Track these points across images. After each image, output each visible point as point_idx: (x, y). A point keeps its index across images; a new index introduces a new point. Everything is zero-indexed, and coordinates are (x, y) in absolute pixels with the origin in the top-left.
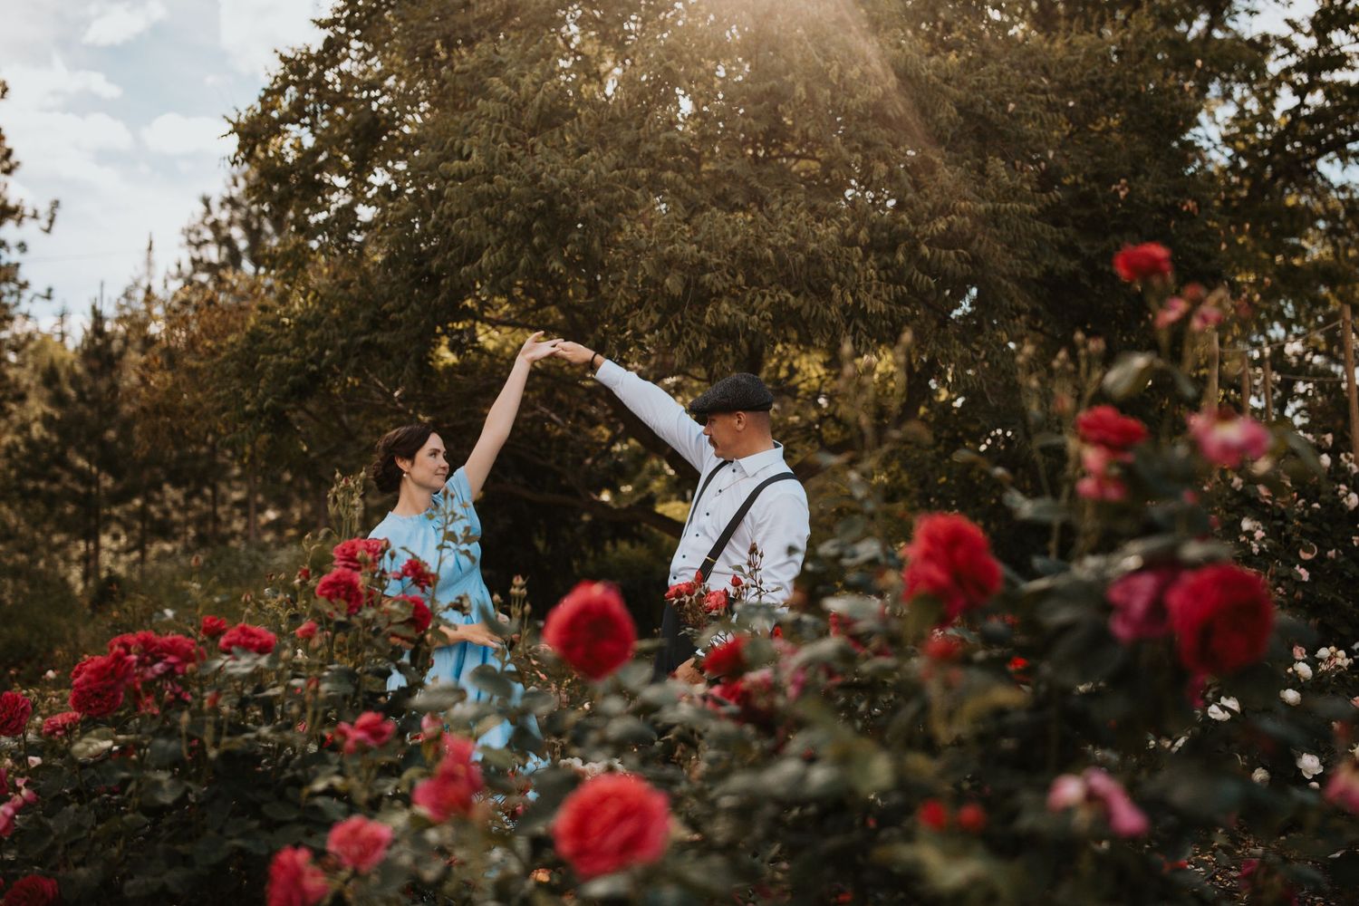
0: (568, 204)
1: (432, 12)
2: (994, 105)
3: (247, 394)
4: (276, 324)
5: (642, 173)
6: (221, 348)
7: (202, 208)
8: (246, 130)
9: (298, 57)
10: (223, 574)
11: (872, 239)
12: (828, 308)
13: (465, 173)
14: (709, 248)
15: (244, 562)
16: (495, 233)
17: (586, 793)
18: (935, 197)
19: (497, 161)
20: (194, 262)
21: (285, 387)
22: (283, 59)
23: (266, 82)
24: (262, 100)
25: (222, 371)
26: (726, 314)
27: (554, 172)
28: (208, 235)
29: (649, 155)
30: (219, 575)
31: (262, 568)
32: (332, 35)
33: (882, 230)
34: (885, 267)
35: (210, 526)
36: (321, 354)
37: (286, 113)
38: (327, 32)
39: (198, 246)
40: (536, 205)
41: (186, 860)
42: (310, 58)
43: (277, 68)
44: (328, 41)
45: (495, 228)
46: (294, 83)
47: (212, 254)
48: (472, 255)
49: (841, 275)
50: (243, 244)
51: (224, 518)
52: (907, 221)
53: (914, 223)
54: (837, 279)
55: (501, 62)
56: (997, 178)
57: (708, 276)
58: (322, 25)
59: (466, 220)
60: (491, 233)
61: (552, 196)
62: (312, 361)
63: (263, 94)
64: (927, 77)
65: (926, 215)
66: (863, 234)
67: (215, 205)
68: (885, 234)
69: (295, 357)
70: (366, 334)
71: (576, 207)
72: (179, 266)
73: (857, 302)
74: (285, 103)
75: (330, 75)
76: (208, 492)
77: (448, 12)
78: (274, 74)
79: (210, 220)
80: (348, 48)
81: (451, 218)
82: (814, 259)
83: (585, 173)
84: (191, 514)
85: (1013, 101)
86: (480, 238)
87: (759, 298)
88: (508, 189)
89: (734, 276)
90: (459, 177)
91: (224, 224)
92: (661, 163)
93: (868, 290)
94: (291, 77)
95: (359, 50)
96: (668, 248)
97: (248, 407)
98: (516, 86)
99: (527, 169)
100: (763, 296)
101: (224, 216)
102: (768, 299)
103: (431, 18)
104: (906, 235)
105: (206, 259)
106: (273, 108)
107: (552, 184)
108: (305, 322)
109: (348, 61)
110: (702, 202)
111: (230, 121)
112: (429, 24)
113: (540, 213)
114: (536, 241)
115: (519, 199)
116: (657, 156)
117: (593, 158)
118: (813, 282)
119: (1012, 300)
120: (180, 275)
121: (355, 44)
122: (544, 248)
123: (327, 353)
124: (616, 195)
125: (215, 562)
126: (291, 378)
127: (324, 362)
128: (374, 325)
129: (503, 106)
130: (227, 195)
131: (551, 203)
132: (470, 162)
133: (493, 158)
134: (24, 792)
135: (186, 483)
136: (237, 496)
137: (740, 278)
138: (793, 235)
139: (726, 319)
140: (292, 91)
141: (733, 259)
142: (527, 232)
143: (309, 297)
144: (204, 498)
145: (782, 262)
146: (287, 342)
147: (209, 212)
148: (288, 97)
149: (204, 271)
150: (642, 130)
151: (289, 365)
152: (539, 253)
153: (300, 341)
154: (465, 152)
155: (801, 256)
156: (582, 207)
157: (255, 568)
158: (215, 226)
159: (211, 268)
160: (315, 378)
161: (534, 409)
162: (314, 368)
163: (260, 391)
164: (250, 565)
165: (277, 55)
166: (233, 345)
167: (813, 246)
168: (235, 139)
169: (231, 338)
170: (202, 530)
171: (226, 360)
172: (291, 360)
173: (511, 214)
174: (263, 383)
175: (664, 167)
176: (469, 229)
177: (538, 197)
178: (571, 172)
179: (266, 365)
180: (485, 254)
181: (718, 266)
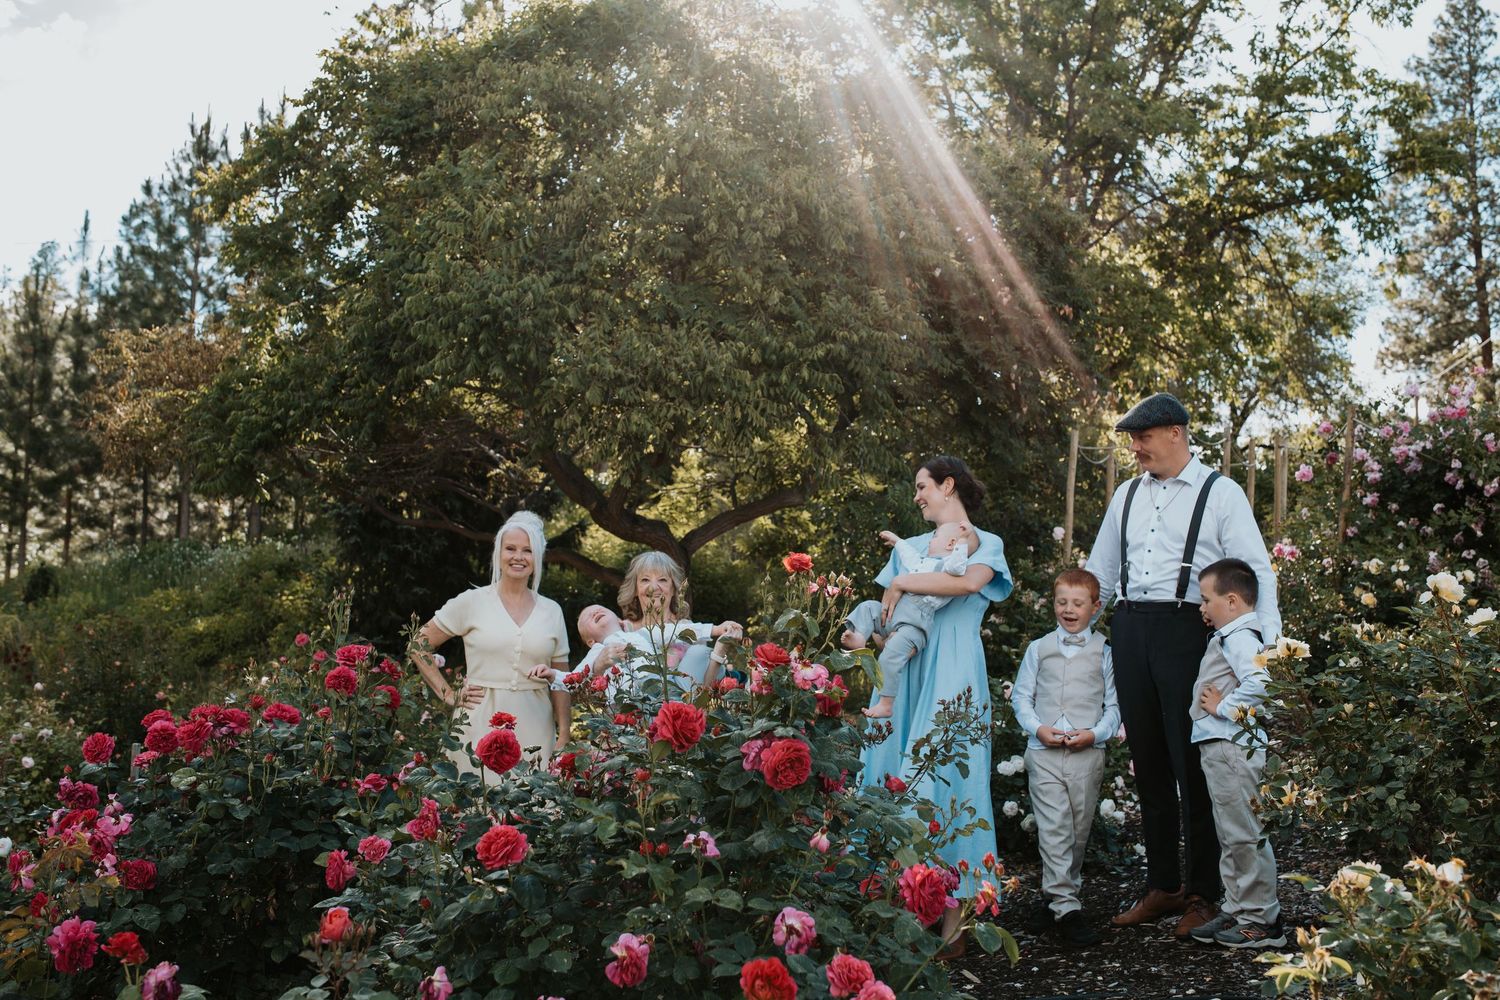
0: (510, 321)
3: (220, 447)
5: (576, 290)
6: (194, 397)
7: (143, 190)
10: (157, 572)
11: (763, 360)
13: (423, 284)
14: (625, 363)
15: (177, 560)
16: (447, 339)
17: (491, 832)
18: (820, 324)
19: (451, 275)
20: (134, 249)
21: (253, 442)
27: (500, 292)
28: (148, 219)
32: (305, 115)
36: (286, 413)
40: (483, 318)
41: (243, 854)
45: (446, 334)
48: (428, 352)
49: (734, 393)
50: (184, 234)
51: (152, 507)
52: (792, 346)
55: (459, 175)
59: (423, 322)
60: (443, 338)
61: (496, 312)
62: (278, 419)
65: (809, 341)
66: (755, 357)
67: (155, 190)
68: (774, 357)
69: (263, 415)
71: (515, 323)
73: (745, 416)
79: (150, 203)
81: (410, 318)
82: (711, 380)
83: (525, 294)
84: (119, 503)
86: (434, 341)
87: (665, 410)
88: (460, 303)
90: (418, 286)
92: (591, 281)
97: (220, 460)
98: (471, 208)
99: (477, 285)
102: (672, 411)
104: (792, 357)
105: (147, 247)
107: (497, 303)
108: (273, 383)
113: (486, 325)
114: (482, 350)
115: (468, 313)
117: (534, 281)
120: (117, 259)
123: (292, 413)
124: (551, 311)
126: (259, 435)
127: (290, 421)
129: (458, 224)
130: (168, 179)
131: (495, 319)
132: (427, 275)
134: (115, 803)
136: (167, 488)
139: (634, 428)
142: (473, 339)
146: (255, 400)
147: (149, 197)
149: (143, 257)
151: (257, 422)
153: (267, 401)
154: (425, 264)
156: (522, 323)
157: (188, 566)
158: (156, 211)
159: (149, 255)
160: (280, 435)
161: (474, 444)
162: (278, 426)
163: (231, 445)
164: (183, 563)
166: (204, 395)
169: (202, 387)
170: (132, 519)
171: (197, 410)
172: (259, 418)
173: (461, 325)
174: (234, 437)
175: (595, 285)
176: (425, 332)
177: (487, 311)
178: (514, 293)
179: (236, 420)
180: (438, 357)
181: (631, 381)
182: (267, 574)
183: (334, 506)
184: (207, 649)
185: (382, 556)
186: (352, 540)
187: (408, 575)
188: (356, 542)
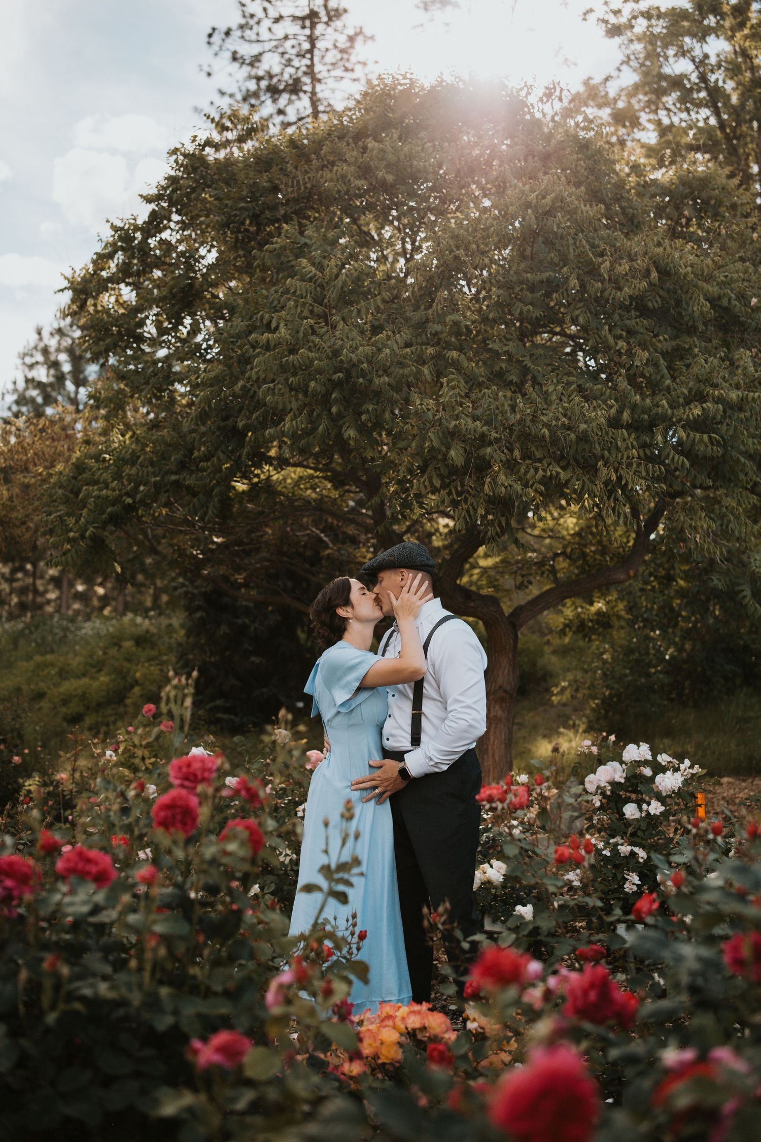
0: (364, 377)
1: (244, 193)
2: (737, 298)
3: (71, 521)
4: (97, 457)
5: (430, 351)
6: (51, 475)
7: (36, 337)
8: (79, 287)
9: (127, 227)
10: (39, 641)
11: (633, 419)
12: (593, 482)
13: (272, 344)
14: (488, 423)
15: (56, 631)
16: (297, 400)
18: (691, 384)
19: (301, 335)
20: (27, 381)
21: (104, 516)
22: (115, 228)
23: (99, 248)
24: (94, 262)
25: (50, 496)
26: (503, 485)
27: (354, 349)
28: (39, 358)
29: (436, 334)
30: (35, 641)
31: (70, 636)
32: (157, 209)
33: (643, 413)
34: (644, 446)
35: (31, 596)
36: (136, 488)
37: (113, 274)
38: (153, 206)
39: (31, 366)
40: (335, 377)
42: (136, 228)
43: (108, 234)
44: (153, 214)
45: (296, 395)
46: (122, 248)
47: (42, 374)
48: (276, 416)
49: (606, 453)
50: (67, 368)
51: (41, 588)
52: (666, 406)
53: (671, 407)
54: (603, 457)
55: (306, 244)
56: (745, 368)
57: (489, 450)
58: (148, 200)
59: (271, 385)
60: (293, 399)
61: (350, 369)
62: (128, 494)
63: (95, 257)
64: (686, 275)
65: (681, 400)
66: (626, 416)
67: (45, 334)
68: (646, 417)
69: (114, 490)
70: (176, 473)
71: (371, 381)
72: (15, 383)
73: (619, 479)
74: (113, 265)
75: (152, 242)
76: (29, 567)
77: (258, 195)
78: (104, 239)
79: (41, 345)
80: (170, 220)
81: (258, 382)
82: (584, 438)
83: (379, 350)
84: (15, 585)
85: (755, 295)
86: (284, 403)
87: (532, 471)
88: (312, 361)
89: (511, 450)
90: (267, 347)
91: (52, 350)
92: (446, 342)
93: (629, 465)
94: (119, 244)
95: (177, 223)
96: (453, 423)
97: (71, 534)
98: (321, 268)
99: (329, 344)
100: (536, 470)
101: (53, 343)
102: (541, 473)
103: (243, 199)
105: (37, 378)
106: (103, 269)
107: (351, 360)
108: (123, 460)
109: (168, 231)
110: (481, 379)
111: (66, 278)
112: (242, 205)
113: (338, 384)
114: (334, 409)
115: (320, 371)
116: (443, 336)
117: (388, 338)
118: (579, 457)
119: (746, 474)
120: (15, 390)
121: (175, 217)
122: (340, 415)
123: (142, 488)
124: (407, 371)
125: (33, 629)
126: (109, 510)
127: (139, 497)
128: (182, 466)
129: (308, 285)
130: (56, 326)
131: (348, 375)
132: (277, 335)
133: (298, 332)
135: (12, 560)
136: (52, 572)
137: (517, 453)
138: (565, 415)
139: (503, 489)
140: (120, 256)
141: (511, 435)
142: (325, 401)
143: (127, 436)
144: (26, 572)
145: (555, 440)
146: (106, 476)
147: (41, 339)
148: (116, 261)
149: (35, 388)
150: (430, 311)
151: (107, 497)
152: (335, 420)
153: (118, 476)
154: (273, 325)
155: (573, 436)
156: (377, 381)
157: (65, 636)
158: (45, 351)
159: (39, 385)
160: (131, 508)
161: (306, 528)
162: (129, 500)
163: (82, 519)
164: (61, 634)
165: (109, 224)
166: (61, 473)
167: (583, 426)
168: (69, 294)
169: (59, 467)
170: (24, 598)
171: (54, 487)
172: (109, 493)
173: (312, 384)
174: (85, 512)
175: (449, 346)
176: (273, 394)
177: (338, 370)
178: (368, 349)
179: (88, 495)
180: (288, 419)
181: (497, 440)
182: (128, 644)
183: (183, 585)
184: (75, 707)
185: (224, 629)
186: (199, 615)
187: (246, 646)
188: (202, 618)
